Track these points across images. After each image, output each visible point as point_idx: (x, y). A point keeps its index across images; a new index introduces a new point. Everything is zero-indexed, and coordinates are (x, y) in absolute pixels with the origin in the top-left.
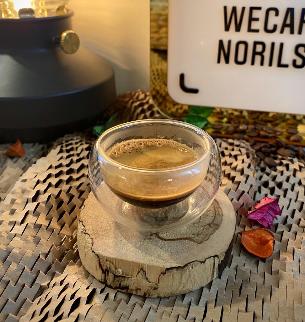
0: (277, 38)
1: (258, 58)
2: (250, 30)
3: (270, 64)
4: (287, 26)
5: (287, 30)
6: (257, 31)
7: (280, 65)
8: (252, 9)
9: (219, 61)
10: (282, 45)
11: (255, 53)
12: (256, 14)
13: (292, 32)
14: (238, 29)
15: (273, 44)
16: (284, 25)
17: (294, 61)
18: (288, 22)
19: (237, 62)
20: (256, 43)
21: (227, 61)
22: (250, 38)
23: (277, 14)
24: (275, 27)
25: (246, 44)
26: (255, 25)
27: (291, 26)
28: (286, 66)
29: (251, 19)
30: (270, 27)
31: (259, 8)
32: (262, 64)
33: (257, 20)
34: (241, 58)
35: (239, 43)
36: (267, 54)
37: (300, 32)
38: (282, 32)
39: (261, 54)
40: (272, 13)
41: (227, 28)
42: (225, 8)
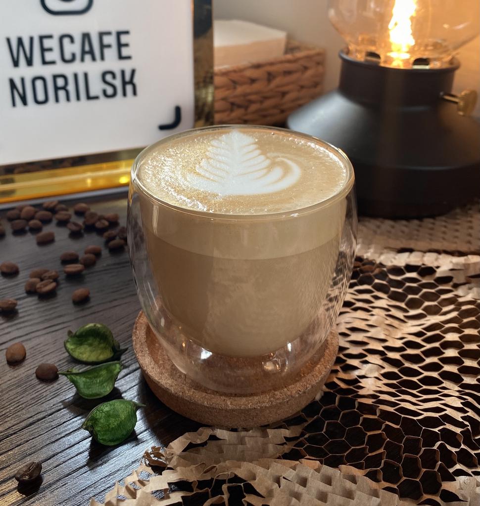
0: (78, 67)
1: (62, 94)
2: (44, 62)
3: (78, 99)
4: (87, 53)
5: (88, 57)
6: (53, 63)
7: (89, 97)
8: (42, 38)
9: (14, 104)
10: (86, 75)
11: (57, 89)
12: (47, 43)
13: (94, 59)
14: (30, 62)
15: (76, 76)
16: (84, 53)
17: (105, 92)
18: (87, 48)
19: (37, 102)
20: (55, 77)
21: (25, 103)
22: (47, 72)
23: (72, 40)
24: (74, 55)
25: (43, 79)
26: (49, 56)
27: (91, 52)
28: (96, 98)
29: (43, 50)
30: (68, 56)
31: (50, 37)
32: (68, 99)
33: (50, 50)
34: (41, 97)
35: (34, 79)
36: (71, 87)
37: (102, 58)
38: (82, 60)
39: (64, 88)
40: (66, 41)
41: (16, 63)
42: (8, 40)
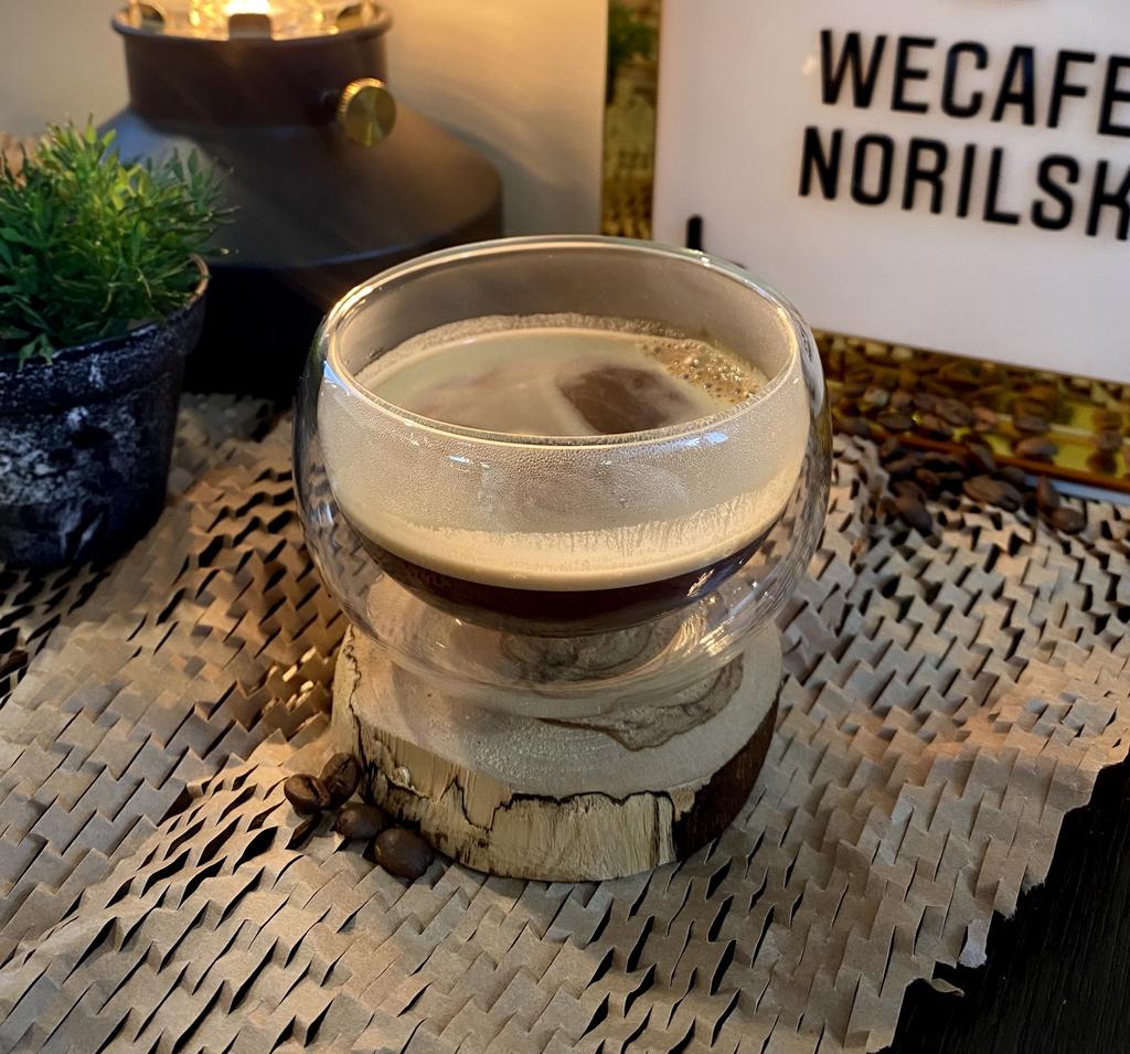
0: (982, 132)
1: (924, 190)
2: (899, 104)
3: (963, 211)
4: (1015, 99)
5: (1014, 112)
6: (921, 108)
7: (992, 215)
8: (906, 43)
9: (805, 190)
10: (997, 155)
11: (914, 174)
12: (918, 58)
13: (1029, 119)
14: (863, 98)
15: (970, 152)
16: (1006, 97)
17: (1038, 208)
18: (1017, 86)
19: (859, 196)
20: (917, 145)
21: (830, 192)
22: (903, 129)
23: (982, 63)
24: (977, 99)
25: (887, 144)
26: (915, 91)
27: (1027, 100)
28: (1012, 219)
29: (904, 73)
30: (962, 98)
31: (928, 43)
32: (936, 207)
33: (921, 75)
34: (871, 185)
35: (864, 142)
36: (952, 178)
37: (1053, 121)
38: (998, 115)
39: (935, 178)
40: (967, 60)
41: (831, 94)
42: (826, 37)
